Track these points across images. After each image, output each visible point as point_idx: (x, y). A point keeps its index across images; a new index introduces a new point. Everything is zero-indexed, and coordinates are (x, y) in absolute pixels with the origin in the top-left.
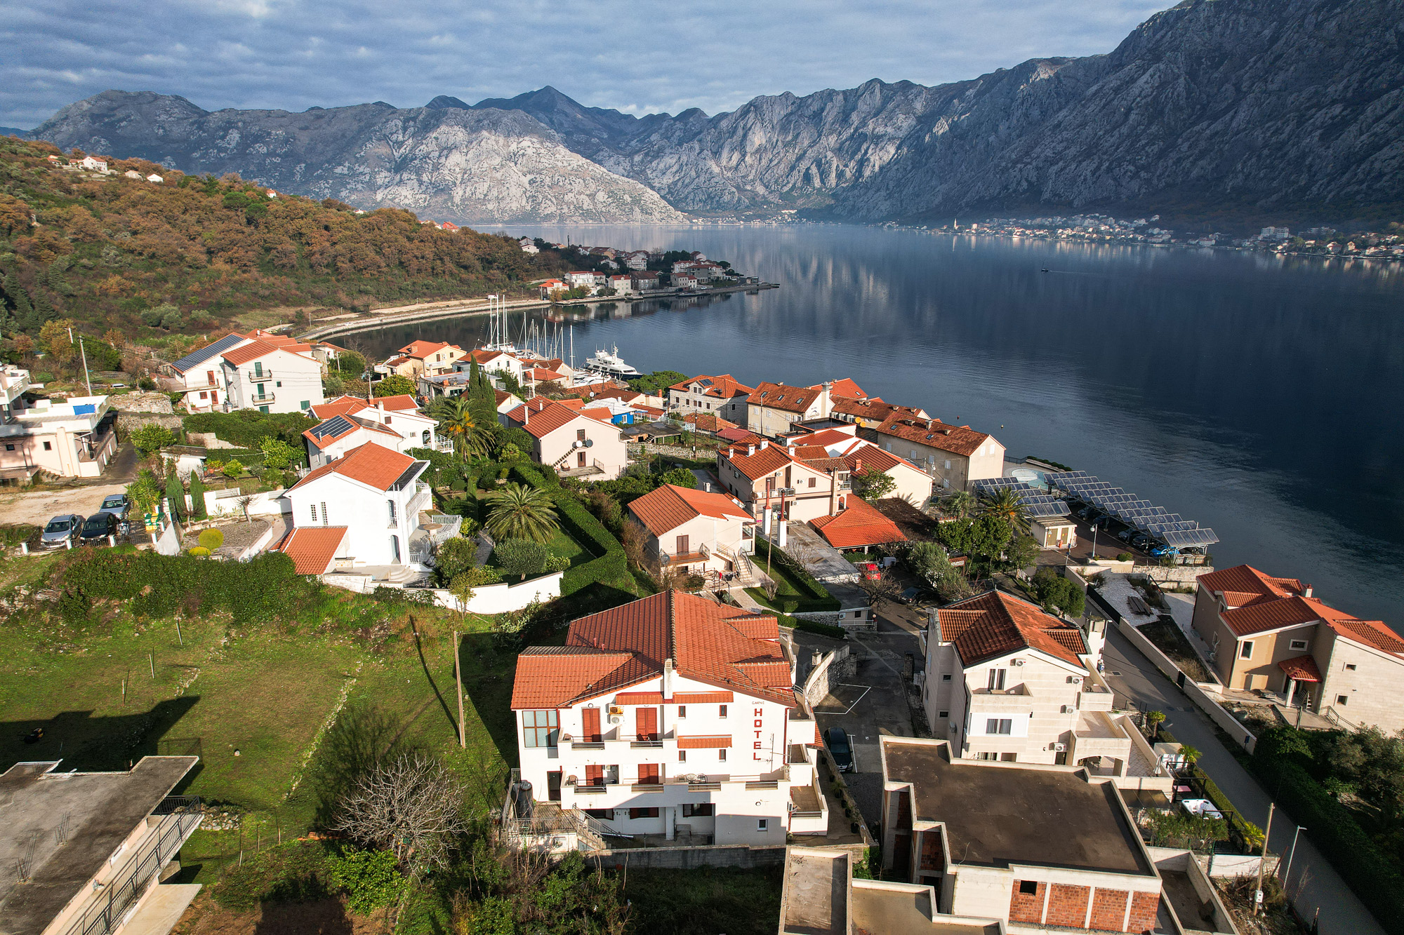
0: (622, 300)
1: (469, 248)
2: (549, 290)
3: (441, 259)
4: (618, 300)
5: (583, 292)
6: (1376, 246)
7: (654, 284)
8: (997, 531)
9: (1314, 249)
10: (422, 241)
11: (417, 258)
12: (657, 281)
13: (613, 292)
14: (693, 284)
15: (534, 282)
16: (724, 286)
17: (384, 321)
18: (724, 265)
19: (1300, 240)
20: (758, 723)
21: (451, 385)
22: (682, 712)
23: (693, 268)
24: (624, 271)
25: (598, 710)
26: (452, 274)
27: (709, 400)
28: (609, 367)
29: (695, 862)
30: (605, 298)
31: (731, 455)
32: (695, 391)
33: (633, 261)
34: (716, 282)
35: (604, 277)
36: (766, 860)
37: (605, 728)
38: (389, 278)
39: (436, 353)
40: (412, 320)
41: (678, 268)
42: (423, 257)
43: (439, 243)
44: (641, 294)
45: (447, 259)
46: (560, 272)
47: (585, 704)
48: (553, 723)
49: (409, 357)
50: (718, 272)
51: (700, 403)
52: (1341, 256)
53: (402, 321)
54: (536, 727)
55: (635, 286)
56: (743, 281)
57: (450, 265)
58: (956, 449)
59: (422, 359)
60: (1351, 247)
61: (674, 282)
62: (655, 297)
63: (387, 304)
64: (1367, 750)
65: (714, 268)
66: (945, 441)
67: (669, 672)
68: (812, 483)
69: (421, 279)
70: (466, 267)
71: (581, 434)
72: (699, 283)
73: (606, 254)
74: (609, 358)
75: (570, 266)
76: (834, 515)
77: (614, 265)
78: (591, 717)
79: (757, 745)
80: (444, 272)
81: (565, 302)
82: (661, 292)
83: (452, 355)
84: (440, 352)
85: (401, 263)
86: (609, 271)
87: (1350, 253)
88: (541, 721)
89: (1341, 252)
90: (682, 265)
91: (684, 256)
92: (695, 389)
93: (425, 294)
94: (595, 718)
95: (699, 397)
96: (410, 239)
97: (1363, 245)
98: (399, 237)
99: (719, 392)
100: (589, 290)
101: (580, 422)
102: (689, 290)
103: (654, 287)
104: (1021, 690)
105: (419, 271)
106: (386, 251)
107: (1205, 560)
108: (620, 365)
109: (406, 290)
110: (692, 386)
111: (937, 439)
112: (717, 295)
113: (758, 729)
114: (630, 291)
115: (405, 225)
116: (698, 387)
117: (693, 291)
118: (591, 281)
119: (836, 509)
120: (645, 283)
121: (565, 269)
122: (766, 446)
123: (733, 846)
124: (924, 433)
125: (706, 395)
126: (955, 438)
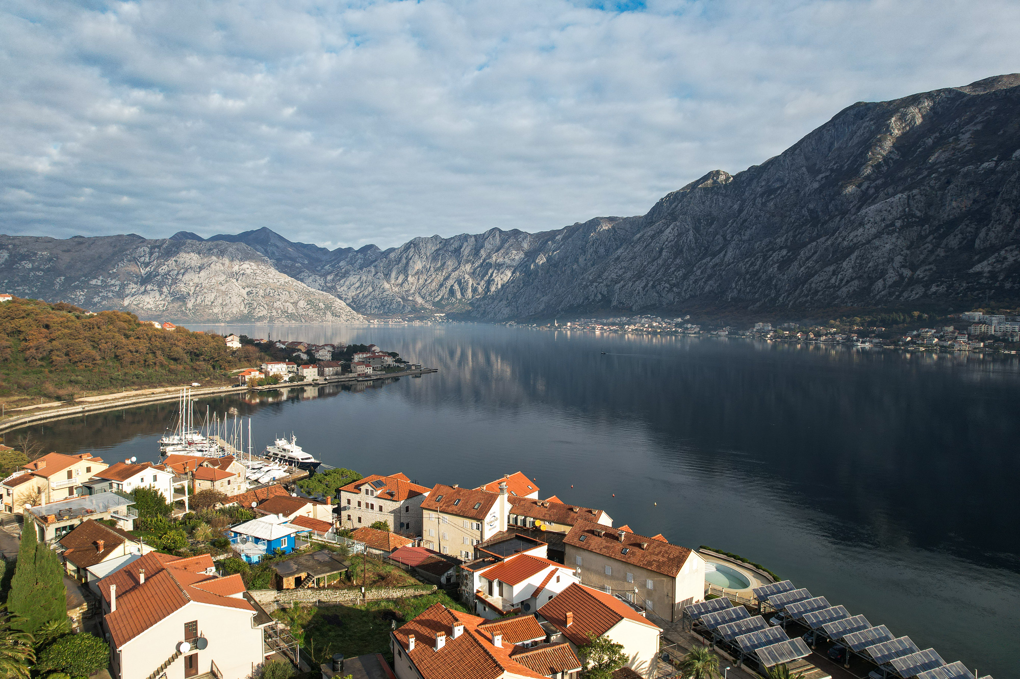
0: (310, 385)
1: (180, 344)
2: (247, 378)
3: (154, 353)
4: (307, 385)
5: (276, 379)
6: (826, 335)
7: (337, 371)
9: (790, 337)
10: (138, 338)
11: (131, 352)
12: (339, 369)
13: (302, 378)
14: (369, 371)
15: (235, 371)
16: (394, 372)
17: (87, 409)
18: (394, 355)
19: (780, 331)
23: (369, 358)
24: (312, 361)
26: (162, 365)
27: (382, 502)
28: (287, 455)
30: (295, 383)
31: (412, 646)
32: (367, 493)
33: (321, 353)
34: (388, 368)
35: (296, 366)
38: (102, 369)
40: (116, 406)
41: (357, 358)
42: (137, 352)
43: (153, 339)
44: (326, 380)
45: (159, 353)
46: (258, 363)
50: (389, 361)
51: (372, 505)
53: (105, 408)
55: (321, 373)
56: (409, 367)
57: (161, 357)
58: (658, 567)
59: (46, 478)
60: (812, 336)
61: (353, 369)
62: (338, 382)
63: (95, 393)
65: (386, 358)
66: (643, 556)
69: (132, 370)
70: (175, 360)
71: (192, 630)
72: (374, 369)
73: (299, 347)
74: (287, 447)
75: (267, 357)
77: (305, 357)
80: (155, 364)
81: (260, 388)
82: (342, 378)
83: (89, 470)
85: (116, 356)
86: (300, 362)
87: (811, 339)
89: (806, 339)
90: (361, 356)
91: (362, 349)
92: (367, 491)
93: (134, 383)
95: (371, 500)
96: (127, 337)
97: (818, 335)
98: (117, 334)
99: (391, 494)
100: (281, 377)
101: (191, 611)
102: (366, 375)
103: (337, 374)
105: (132, 363)
106: (103, 346)
108: (298, 453)
109: (117, 379)
110: (363, 488)
111: (633, 554)
112: (388, 378)
114: (317, 377)
115: (125, 325)
116: (370, 488)
117: (369, 376)
118: (284, 369)
120: (329, 371)
121: (262, 360)
122: (462, 632)
124: (618, 546)
125: (377, 497)
126: (653, 553)
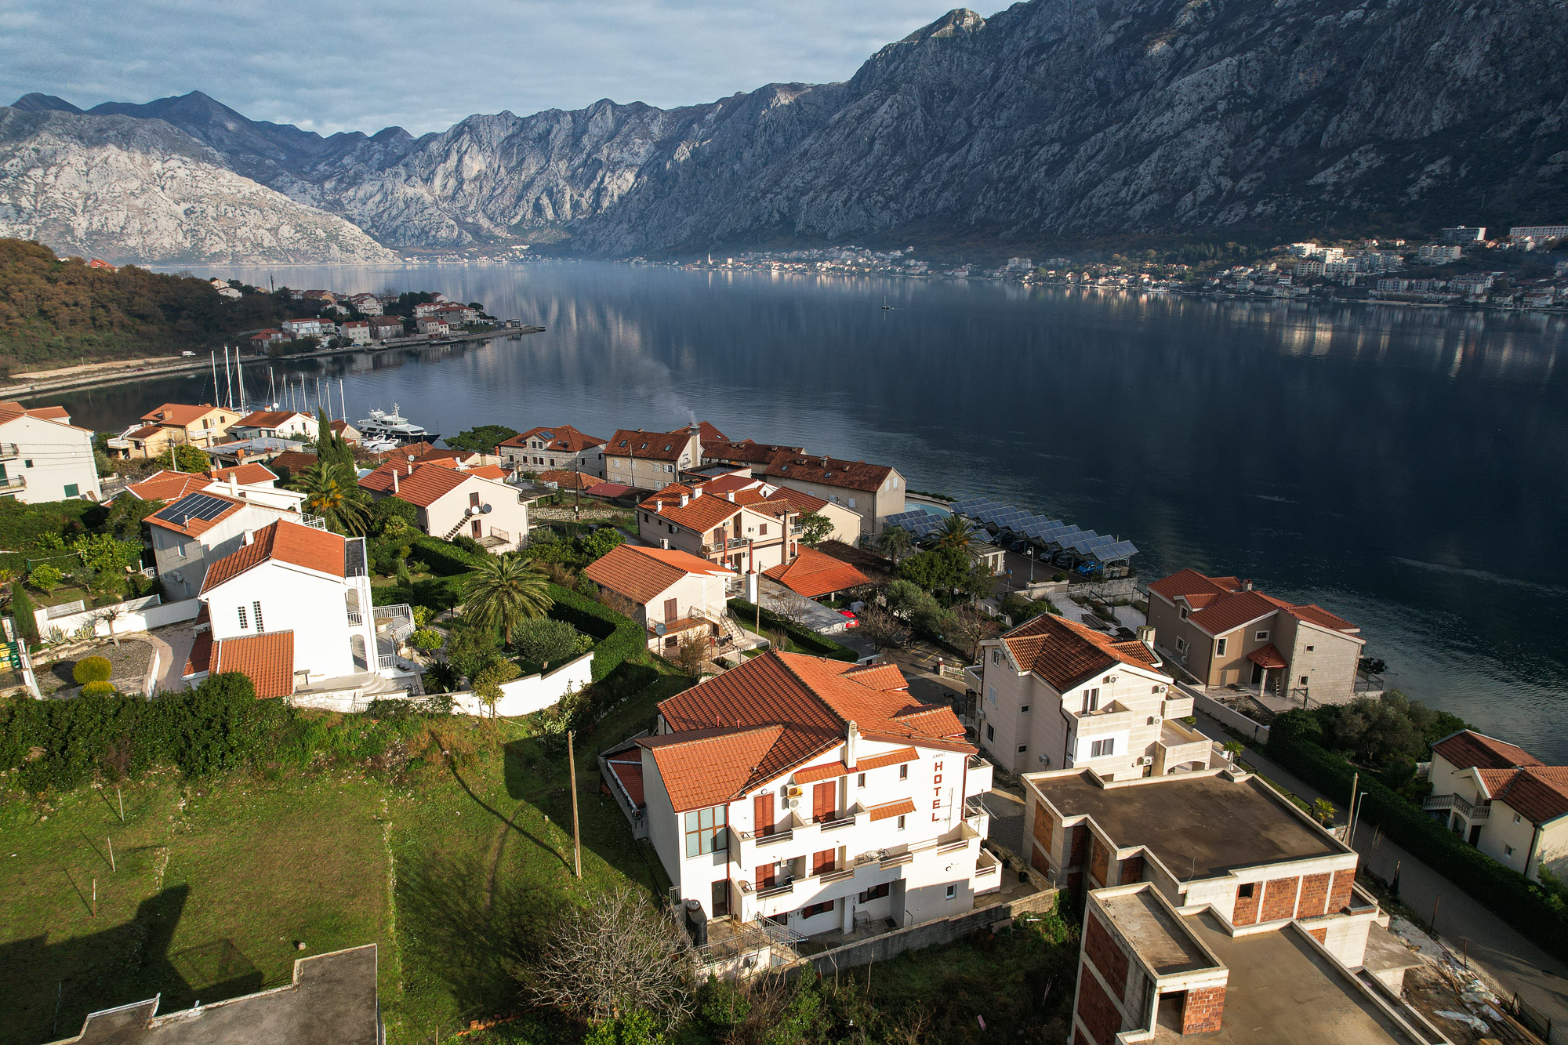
0: (361, 351)
1: (144, 292)
2: (266, 343)
3: (103, 307)
4: (357, 352)
5: (310, 343)
6: (1106, 276)
7: (398, 332)
8: (957, 561)
9: (1056, 278)
10: (70, 283)
11: (67, 305)
12: (401, 327)
13: (349, 342)
14: (445, 330)
15: (242, 334)
16: (481, 331)
17: (37, 388)
18: (476, 306)
19: (1043, 271)
20: (938, 779)
21: (248, 455)
22: (862, 781)
23: (441, 311)
24: (356, 317)
25: (772, 795)
26: (123, 326)
27: (553, 455)
28: (389, 428)
29: (895, 949)
30: (339, 349)
31: (660, 508)
32: (534, 446)
33: (366, 304)
34: (470, 326)
35: (333, 325)
36: (964, 930)
37: (780, 815)
38: (28, 332)
39: (202, 418)
41: (421, 312)
42: (76, 304)
43: (98, 285)
44: (383, 344)
45: (113, 306)
46: (275, 320)
47: (757, 792)
48: (720, 821)
49: (160, 426)
50: (471, 315)
51: (541, 460)
52: (1079, 285)
54: (700, 831)
55: (374, 335)
56: (502, 326)
57: (118, 315)
58: (860, 485)
59: (183, 427)
60: (1087, 277)
61: (421, 328)
62: (402, 346)
63: (34, 366)
64: (1366, 717)
65: (465, 311)
66: (845, 478)
67: (854, 736)
68: (763, 529)
69: (77, 333)
70: (142, 317)
71: (474, 498)
72: (451, 329)
73: (324, 297)
74: (388, 418)
75: (288, 312)
76: (788, 563)
77: (343, 310)
78: (764, 805)
79: (936, 805)
80: (111, 323)
81: (288, 357)
82: (408, 340)
83: (223, 420)
84: (208, 416)
85: (42, 313)
86: (339, 318)
87: (1086, 282)
88: (707, 822)
89: (1079, 282)
90: (426, 308)
91: (427, 298)
92: (534, 444)
93: (89, 352)
94: (768, 806)
95: (540, 453)
96: (51, 280)
97: (1096, 276)
98: (36, 278)
99: (566, 446)
100: (318, 342)
101: (473, 484)
102: (440, 337)
103: (397, 335)
104: (1115, 707)
105: (73, 322)
106: (17, 295)
107: (1129, 571)
108: (403, 426)
109: (59, 347)
110: (529, 441)
111: (836, 477)
112: (473, 341)
113: (938, 785)
114: (369, 340)
115: (38, 261)
116: (538, 441)
117: (446, 338)
118: (317, 330)
119: (788, 558)
120: (386, 331)
121: (282, 318)
122: (700, 494)
123: (933, 921)
124: (821, 472)
125: (548, 449)
126: (855, 474)
